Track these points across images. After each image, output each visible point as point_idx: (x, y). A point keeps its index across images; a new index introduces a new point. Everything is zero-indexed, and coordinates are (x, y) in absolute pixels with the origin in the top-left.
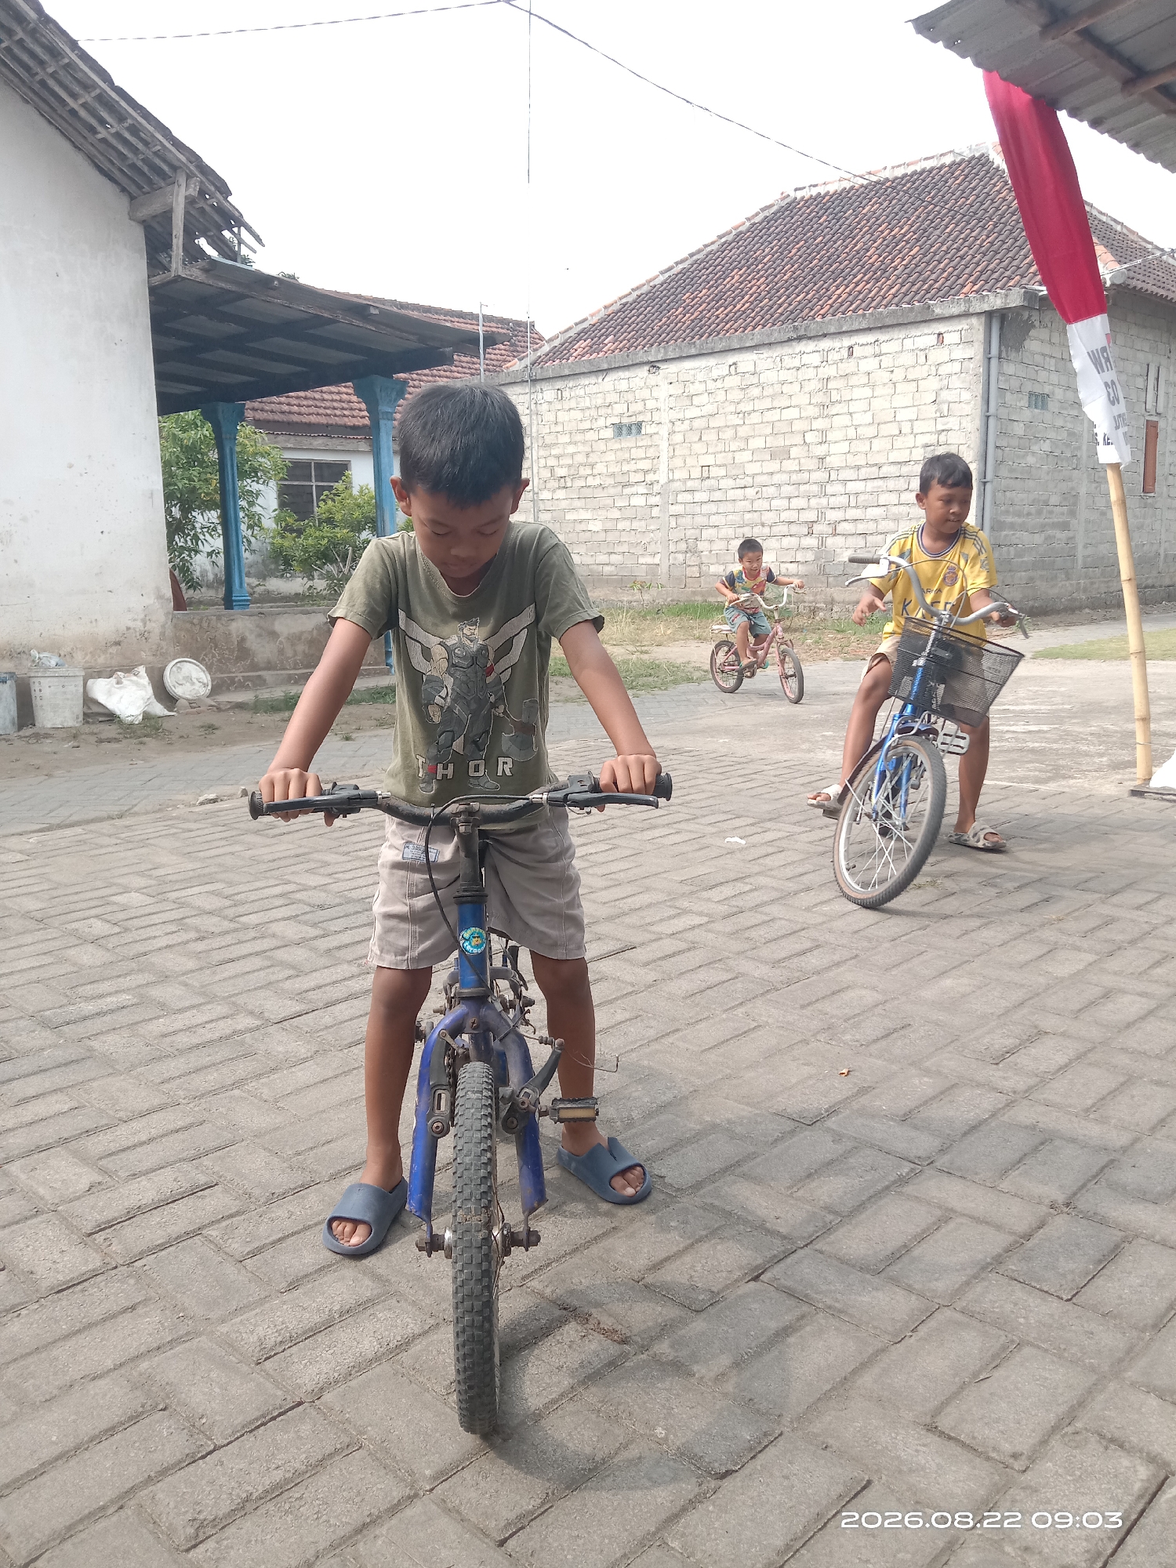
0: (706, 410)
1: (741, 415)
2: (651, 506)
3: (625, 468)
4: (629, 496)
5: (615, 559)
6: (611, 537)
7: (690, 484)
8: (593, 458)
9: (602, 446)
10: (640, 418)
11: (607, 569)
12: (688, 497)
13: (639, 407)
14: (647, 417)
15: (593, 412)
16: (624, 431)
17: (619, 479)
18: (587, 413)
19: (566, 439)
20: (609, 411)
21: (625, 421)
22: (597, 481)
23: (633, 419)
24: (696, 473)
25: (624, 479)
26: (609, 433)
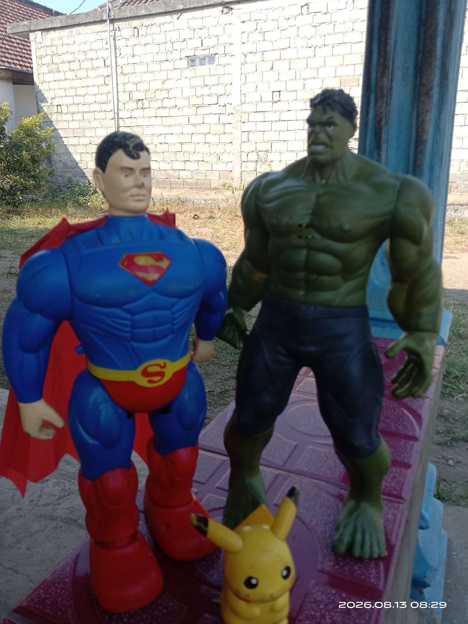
0: (277, 46)
1: (313, 49)
2: (224, 124)
3: (199, 92)
4: (204, 116)
5: (189, 166)
6: (186, 148)
7: (261, 107)
8: (168, 85)
9: (177, 74)
10: (213, 51)
11: (182, 174)
12: (260, 117)
13: (213, 41)
14: (220, 50)
15: (169, 46)
16: (198, 62)
17: (194, 101)
18: (163, 47)
19: (143, 68)
20: (184, 45)
21: (199, 53)
22: (172, 103)
23: (207, 52)
24: (267, 97)
25: (199, 101)
26: (184, 63)
